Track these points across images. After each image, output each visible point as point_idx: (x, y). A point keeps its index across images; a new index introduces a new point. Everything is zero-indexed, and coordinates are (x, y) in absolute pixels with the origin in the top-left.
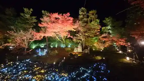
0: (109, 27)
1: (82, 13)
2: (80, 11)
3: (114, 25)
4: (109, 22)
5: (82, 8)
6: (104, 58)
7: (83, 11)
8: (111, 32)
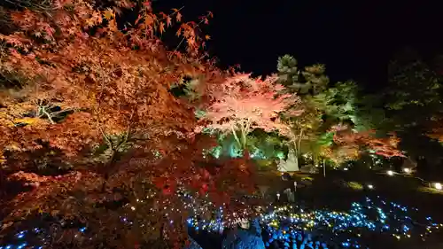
0: (348, 107)
1: (285, 68)
2: (280, 64)
3: (360, 102)
4: (349, 93)
5: (286, 57)
6: (371, 187)
7: (286, 64)
8: (353, 119)
